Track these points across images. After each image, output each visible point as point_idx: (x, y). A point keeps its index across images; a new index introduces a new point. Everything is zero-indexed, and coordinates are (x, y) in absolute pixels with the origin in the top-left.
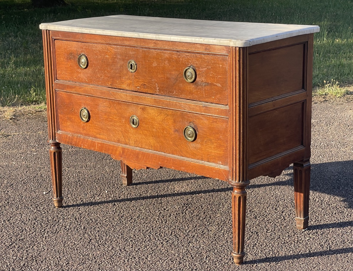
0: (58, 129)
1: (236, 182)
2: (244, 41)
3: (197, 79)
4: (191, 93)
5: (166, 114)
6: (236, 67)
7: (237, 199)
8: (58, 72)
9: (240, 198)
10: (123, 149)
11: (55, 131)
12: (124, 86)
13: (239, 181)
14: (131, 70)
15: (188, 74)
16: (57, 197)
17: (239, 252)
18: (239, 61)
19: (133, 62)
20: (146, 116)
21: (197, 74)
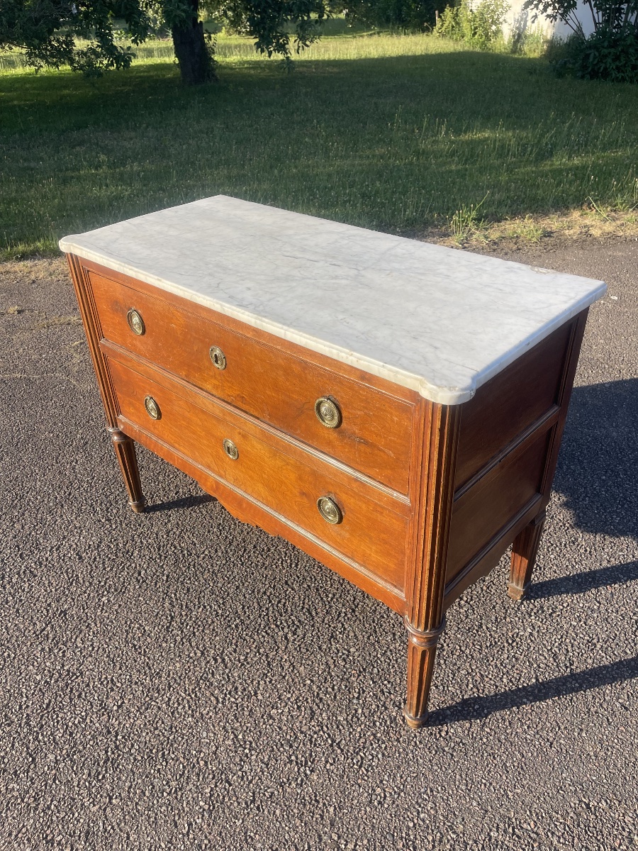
0: (119, 412)
1: (420, 630)
2: (458, 391)
3: (344, 425)
4: (329, 443)
5: (285, 461)
6: (433, 440)
7: (419, 654)
8: (104, 327)
9: (424, 653)
10: (217, 483)
11: (114, 415)
12: (208, 387)
13: (426, 628)
14: (216, 365)
15: (323, 409)
16: (134, 500)
17: (416, 715)
18: (442, 430)
19: (218, 352)
20: (249, 449)
21: (343, 415)
